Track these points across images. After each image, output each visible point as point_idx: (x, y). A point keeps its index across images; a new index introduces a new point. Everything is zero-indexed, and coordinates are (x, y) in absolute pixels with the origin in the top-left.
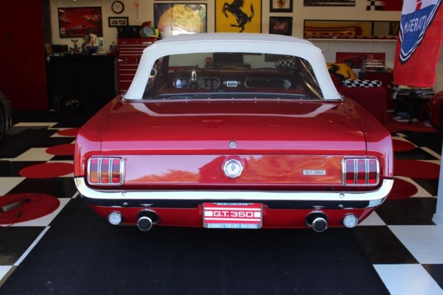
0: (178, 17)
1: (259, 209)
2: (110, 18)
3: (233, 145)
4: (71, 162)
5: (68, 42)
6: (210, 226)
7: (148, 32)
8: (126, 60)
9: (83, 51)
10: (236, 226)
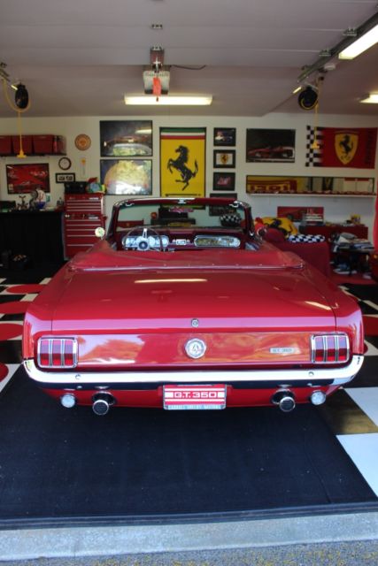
0: (122, 172)
1: (223, 389)
2: (57, 174)
3: (195, 324)
4: (20, 323)
5: (16, 198)
6: (171, 408)
7: (94, 188)
8: (73, 215)
9: (31, 207)
10: (198, 407)
